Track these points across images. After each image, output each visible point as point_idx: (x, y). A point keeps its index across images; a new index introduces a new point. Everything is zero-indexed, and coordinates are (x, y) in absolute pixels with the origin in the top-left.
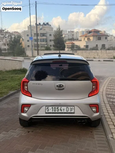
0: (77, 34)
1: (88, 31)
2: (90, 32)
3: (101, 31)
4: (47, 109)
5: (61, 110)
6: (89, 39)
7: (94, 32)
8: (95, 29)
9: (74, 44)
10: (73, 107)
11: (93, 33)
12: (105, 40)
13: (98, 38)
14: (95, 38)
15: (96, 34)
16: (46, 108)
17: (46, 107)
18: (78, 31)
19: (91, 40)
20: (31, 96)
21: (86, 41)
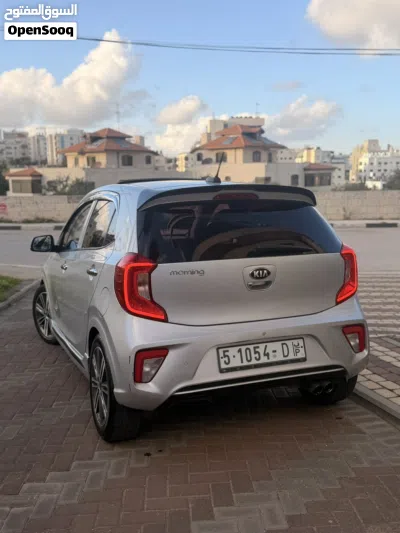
0: (42, 142)
1: (88, 136)
2: (95, 138)
3: (130, 137)
4: (225, 356)
5: (267, 355)
6: (92, 162)
7: (108, 137)
8: (110, 130)
9: (41, 176)
10: (301, 342)
11: (104, 140)
12: (145, 166)
13: (123, 158)
14: (114, 157)
15: (114, 146)
16: (221, 355)
17: (221, 351)
18: (41, 132)
19: (100, 163)
20: (163, 318)
21: (84, 169)
